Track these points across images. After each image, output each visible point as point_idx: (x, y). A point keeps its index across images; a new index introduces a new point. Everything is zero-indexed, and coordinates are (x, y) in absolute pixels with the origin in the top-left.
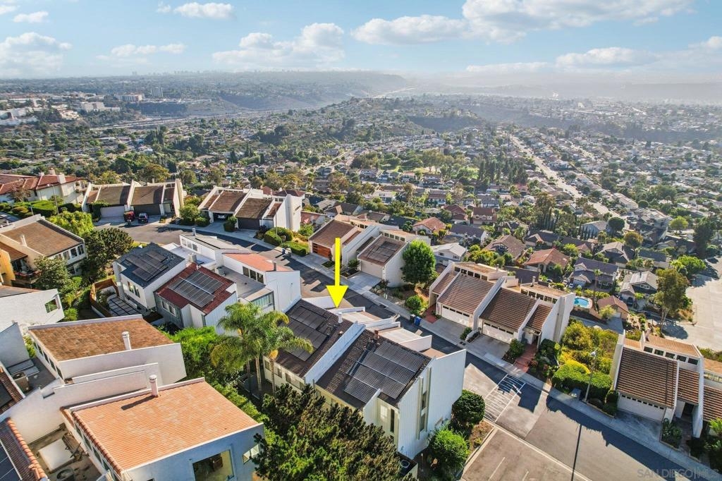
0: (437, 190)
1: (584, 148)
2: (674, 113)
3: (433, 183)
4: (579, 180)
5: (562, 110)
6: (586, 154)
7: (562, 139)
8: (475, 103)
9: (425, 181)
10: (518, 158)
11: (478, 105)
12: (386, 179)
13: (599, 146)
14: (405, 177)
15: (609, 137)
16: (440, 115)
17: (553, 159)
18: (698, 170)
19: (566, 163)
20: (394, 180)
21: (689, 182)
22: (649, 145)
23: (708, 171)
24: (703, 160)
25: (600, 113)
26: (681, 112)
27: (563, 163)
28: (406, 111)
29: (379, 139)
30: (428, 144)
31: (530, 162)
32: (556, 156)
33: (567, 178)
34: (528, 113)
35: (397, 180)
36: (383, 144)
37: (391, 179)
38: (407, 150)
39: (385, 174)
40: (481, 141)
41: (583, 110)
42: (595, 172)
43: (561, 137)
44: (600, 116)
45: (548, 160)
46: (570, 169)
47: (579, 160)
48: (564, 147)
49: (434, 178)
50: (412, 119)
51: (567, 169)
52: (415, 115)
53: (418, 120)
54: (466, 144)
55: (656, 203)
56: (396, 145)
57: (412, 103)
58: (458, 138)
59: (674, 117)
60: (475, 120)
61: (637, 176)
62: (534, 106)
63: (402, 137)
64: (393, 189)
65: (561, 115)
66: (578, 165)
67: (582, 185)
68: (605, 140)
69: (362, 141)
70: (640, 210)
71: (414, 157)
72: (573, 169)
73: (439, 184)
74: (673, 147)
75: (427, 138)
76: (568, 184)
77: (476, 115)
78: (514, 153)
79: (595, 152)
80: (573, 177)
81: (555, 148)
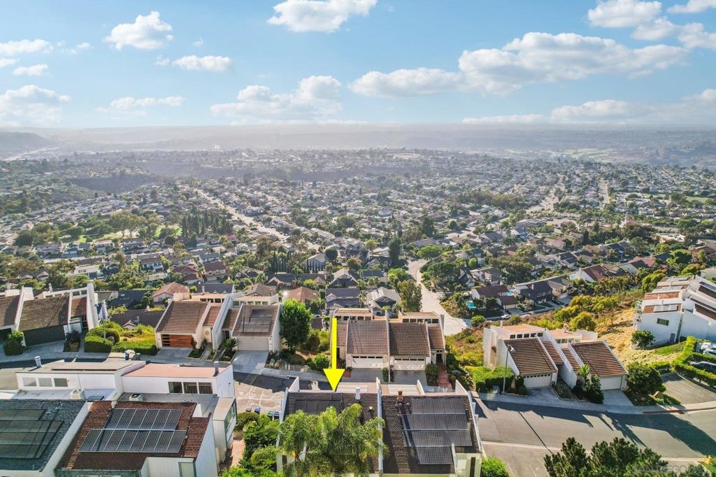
0: (143, 254)
1: (266, 193)
2: (321, 157)
3: (136, 248)
4: (275, 222)
5: (230, 161)
6: (270, 198)
7: (243, 187)
8: (141, 159)
9: (125, 246)
10: (211, 210)
11: (144, 161)
12: (75, 252)
13: (277, 190)
14: (99, 247)
15: (283, 181)
16: (107, 175)
17: (244, 207)
18: (357, 201)
19: (257, 208)
20: (87, 252)
21: (357, 211)
22: (314, 184)
23: (364, 200)
24: (357, 192)
25: (265, 161)
26: (325, 156)
27: (255, 209)
28: (63, 173)
29: (41, 208)
30: (108, 207)
31: (224, 212)
32: (246, 203)
33: (264, 222)
34: (199, 165)
35: (91, 251)
36: (48, 213)
37: (81, 251)
38: (86, 217)
39: (73, 248)
40: (167, 197)
41: (249, 159)
42: (284, 213)
43: (242, 185)
44: (265, 163)
45: (240, 208)
46: (263, 213)
47: (267, 204)
48: (249, 195)
49: (134, 242)
50: (74, 181)
51: (260, 214)
52: (75, 177)
53: (83, 182)
54: (151, 202)
55: (344, 232)
56: (68, 213)
57: (66, 164)
58: (140, 196)
59: (322, 161)
60: (148, 177)
61: (320, 212)
62: (203, 158)
63: (72, 203)
64: (91, 262)
65: (232, 165)
66: (268, 208)
67: (280, 226)
68: (281, 184)
69: (17, 212)
70: (338, 239)
71: (100, 223)
72: (265, 213)
73: (143, 248)
74: (333, 185)
75: (102, 200)
76: (267, 227)
77: (148, 171)
78: (205, 206)
79: (277, 195)
80: (269, 220)
81: (241, 196)
